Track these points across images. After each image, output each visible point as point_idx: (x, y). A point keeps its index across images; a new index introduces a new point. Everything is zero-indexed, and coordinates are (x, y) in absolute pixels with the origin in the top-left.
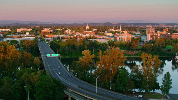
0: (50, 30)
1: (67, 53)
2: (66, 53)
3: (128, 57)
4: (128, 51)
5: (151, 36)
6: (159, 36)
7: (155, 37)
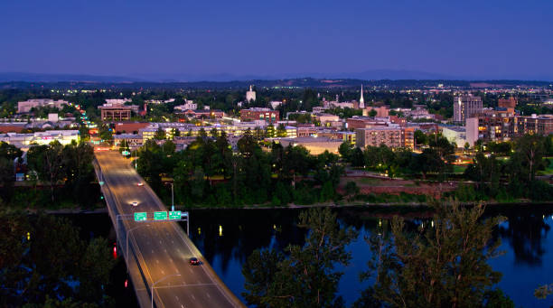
0: (127, 104)
1: (199, 191)
2: (194, 191)
3: (418, 204)
4: (417, 184)
5: (480, 125)
6: (506, 125)
7: (493, 128)
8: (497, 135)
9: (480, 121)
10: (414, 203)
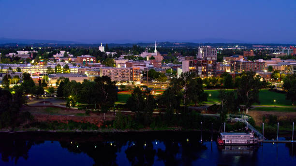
3: (81, 131)
4: (87, 113)
5: (190, 66)
6: (210, 65)
7: (200, 68)
8: (203, 73)
9: (191, 62)
10: (77, 130)
